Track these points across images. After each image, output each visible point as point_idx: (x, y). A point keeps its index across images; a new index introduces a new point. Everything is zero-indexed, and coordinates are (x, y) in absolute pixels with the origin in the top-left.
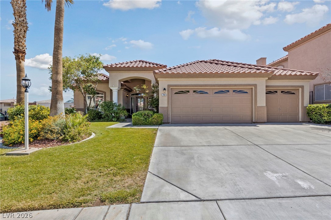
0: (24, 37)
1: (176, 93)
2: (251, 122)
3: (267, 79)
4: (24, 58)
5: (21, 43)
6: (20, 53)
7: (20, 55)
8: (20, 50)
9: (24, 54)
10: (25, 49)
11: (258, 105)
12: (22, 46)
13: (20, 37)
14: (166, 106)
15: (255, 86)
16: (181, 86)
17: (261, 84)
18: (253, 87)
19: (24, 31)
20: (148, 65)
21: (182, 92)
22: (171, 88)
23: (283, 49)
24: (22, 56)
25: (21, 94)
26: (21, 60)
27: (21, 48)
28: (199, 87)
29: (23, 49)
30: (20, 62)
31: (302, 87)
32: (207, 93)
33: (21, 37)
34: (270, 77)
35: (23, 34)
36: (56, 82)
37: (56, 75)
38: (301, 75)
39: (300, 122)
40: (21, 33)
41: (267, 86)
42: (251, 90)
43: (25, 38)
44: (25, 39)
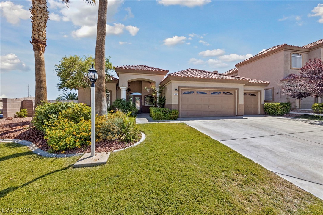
0: (44, 26)
1: (184, 93)
2: (234, 115)
3: (245, 84)
4: (45, 50)
5: (42, 33)
6: (40, 44)
7: (41, 46)
8: (41, 40)
9: (44, 45)
10: (46, 40)
11: (240, 103)
12: (43, 36)
13: (40, 26)
14: (177, 103)
15: (237, 89)
16: (189, 87)
17: (241, 88)
18: (236, 90)
19: (45, 20)
20: (150, 69)
21: (189, 92)
22: (181, 88)
23: (235, 66)
24: (42, 48)
25: (42, 89)
26: (41, 51)
27: (41, 38)
28: (202, 88)
29: (44, 39)
30: (41, 54)
31: (261, 91)
32: (206, 94)
33: (42, 25)
34: (247, 83)
35: (44, 22)
36: (101, 78)
37: (100, 70)
38: (264, 83)
39: (259, 114)
40: (42, 21)
41: (244, 90)
42: (234, 92)
43: (46, 27)
44: (45, 29)
